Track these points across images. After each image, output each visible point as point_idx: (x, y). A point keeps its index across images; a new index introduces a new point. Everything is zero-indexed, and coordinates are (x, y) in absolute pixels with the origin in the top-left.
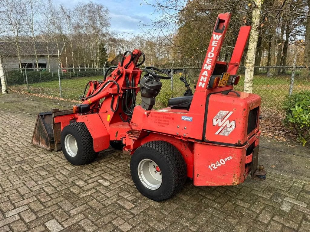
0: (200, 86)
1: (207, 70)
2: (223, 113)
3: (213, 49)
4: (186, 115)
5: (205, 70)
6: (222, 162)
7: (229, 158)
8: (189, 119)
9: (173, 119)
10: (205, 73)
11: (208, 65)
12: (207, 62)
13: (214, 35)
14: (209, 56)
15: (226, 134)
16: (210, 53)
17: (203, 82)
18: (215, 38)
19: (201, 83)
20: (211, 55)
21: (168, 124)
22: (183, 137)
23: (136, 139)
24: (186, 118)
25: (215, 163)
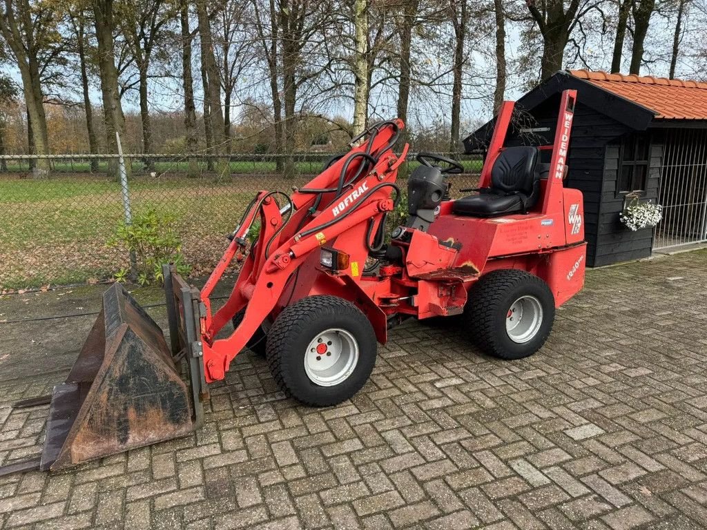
0: (556, 176)
1: (563, 157)
2: (573, 207)
3: (566, 130)
4: (545, 218)
5: (561, 156)
6: (577, 265)
7: (581, 259)
8: (549, 222)
9: (531, 227)
10: (562, 161)
11: (563, 150)
12: (562, 147)
13: (566, 114)
14: (563, 140)
15: (578, 232)
17: (559, 171)
18: (567, 118)
19: (557, 173)
20: (565, 138)
21: (526, 237)
22: (544, 249)
23: (477, 278)
24: (546, 222)
25: (572, 269)
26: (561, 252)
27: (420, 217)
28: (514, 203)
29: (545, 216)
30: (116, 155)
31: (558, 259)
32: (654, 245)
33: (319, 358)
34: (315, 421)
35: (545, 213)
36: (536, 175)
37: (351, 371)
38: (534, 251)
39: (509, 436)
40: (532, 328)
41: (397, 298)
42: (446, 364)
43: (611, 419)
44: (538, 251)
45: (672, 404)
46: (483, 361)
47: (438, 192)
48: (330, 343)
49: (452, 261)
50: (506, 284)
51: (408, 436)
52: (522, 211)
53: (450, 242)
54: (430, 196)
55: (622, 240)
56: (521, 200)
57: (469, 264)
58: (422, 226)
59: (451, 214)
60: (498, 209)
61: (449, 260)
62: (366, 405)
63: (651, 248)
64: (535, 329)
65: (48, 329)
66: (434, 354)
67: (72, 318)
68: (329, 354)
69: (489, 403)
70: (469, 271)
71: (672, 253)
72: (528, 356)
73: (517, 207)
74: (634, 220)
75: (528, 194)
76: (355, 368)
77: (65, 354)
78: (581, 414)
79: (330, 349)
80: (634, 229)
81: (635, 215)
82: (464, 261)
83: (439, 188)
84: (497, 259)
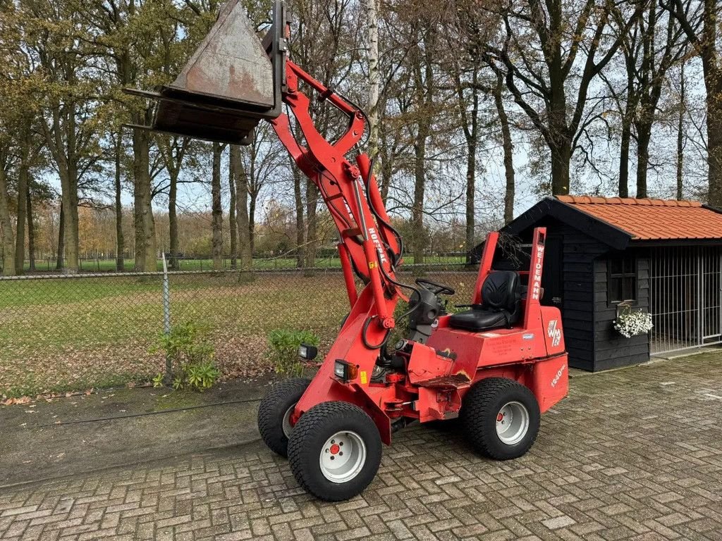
0: (534, 298)
1: (538, 281)
2: (552, 323)
3: (539, 260)
4: (526, 333)
5: (536, 281)
6: (560, 373)
7: (563, 368)
8: (530, 337)
9: (514, 341)
10: (537, 284)
11: (537, 276)
12: (536, 273)
13: (538, 247)
14: (536, 267)
15: (558, 343)
16: (537, 265)
17: (536, 293)
18: (539, 250)
19: (534, 295)
21: (510, 350)
22: (527, 360)
23: (469, 386)
24: (527, 336)
25: (555, 377)
26: (543, 363)
27: (420, 332)
28: (500, 319)
29: (526, 331)
30: (161, 273)
31: (542, 368)
32: (651, 350)
33: (332, 458)
34: (330, 513)
35: (526, 329)
36: (517, 295)
37: (360, 469)
38: (519, 361)
39: (493, 525)
40: (520, 430)
41: (400, 403)
42: (447, 464)
43: (583, 512)
44: (523, 361)
45: (639, 500)
46: (480, 461)
47: (434, 311)
48: (341, 444)
49: (448, 369)
50: (492, 392)
51: (409, 525)
52: (507, 326)
53: (447, 352)
54: (427, 314)
55: (619, 346)
56: (505, 317)
57: (463, 372)
58: (421, 339)
59: (448, 327)
60: (485, 325)
61: (446, 368)
62: (374, 499)
63: (649, 354)
64: (523, 431)
65: (96, 429)
66: (437, 454)
67: (117, 420)
68: (341, 454)
69: (481, 498)
70: (462, 379)
71: (670, 358)
72: (520, 456)
73: (502, 322)
74: (627, 327)
75: (511, 311)
76: (364, 466)
77: (113, 452)
78: (558, 508)
79: (342, 449)
80: (628, 336)
81: (627, 323)
82: (459, 370)
83: (434, 307)
84: (485, 369)
